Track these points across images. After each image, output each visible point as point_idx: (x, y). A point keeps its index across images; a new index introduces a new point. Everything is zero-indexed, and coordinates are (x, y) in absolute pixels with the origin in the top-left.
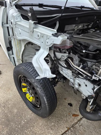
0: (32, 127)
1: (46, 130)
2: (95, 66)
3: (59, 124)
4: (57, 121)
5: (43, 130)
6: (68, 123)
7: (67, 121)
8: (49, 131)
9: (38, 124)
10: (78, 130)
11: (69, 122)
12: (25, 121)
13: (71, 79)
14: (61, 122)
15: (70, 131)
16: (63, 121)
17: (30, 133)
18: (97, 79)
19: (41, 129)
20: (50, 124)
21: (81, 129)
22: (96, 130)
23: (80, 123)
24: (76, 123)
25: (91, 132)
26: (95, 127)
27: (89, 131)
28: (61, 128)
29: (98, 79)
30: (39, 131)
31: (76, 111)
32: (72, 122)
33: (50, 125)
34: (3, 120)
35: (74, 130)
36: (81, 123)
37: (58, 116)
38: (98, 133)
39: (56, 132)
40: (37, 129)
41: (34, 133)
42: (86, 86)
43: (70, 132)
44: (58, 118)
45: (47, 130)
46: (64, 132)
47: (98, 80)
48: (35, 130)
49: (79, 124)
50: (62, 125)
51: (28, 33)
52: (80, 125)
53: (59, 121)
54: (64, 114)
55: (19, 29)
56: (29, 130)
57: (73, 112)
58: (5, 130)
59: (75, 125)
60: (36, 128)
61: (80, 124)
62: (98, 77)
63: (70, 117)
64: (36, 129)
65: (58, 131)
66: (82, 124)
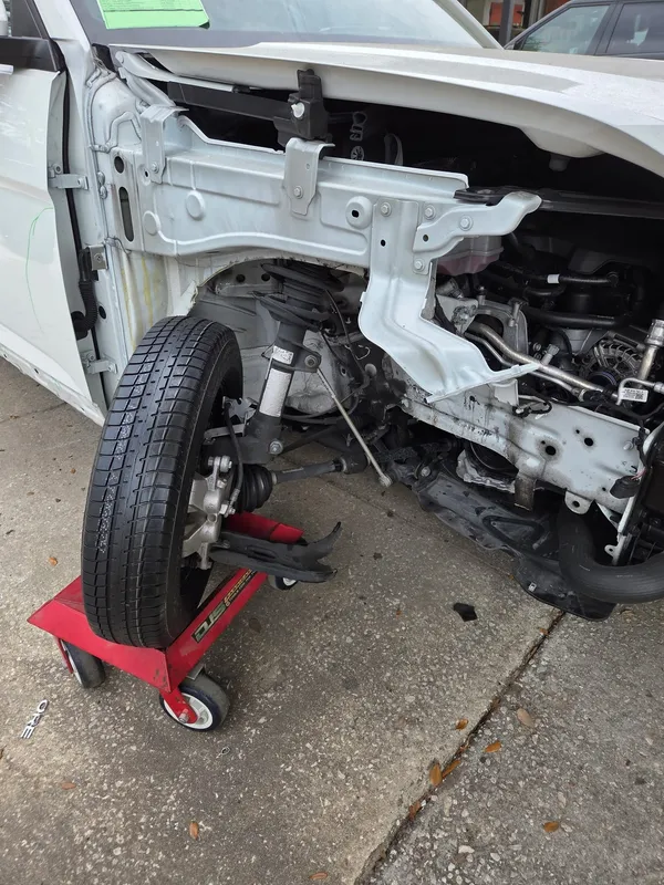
0: (307, 739)
1: (389, 734)
2: (606, 347)
3: (441, 694)
4: (429, 682)
5: (371, 740)
6: (485, 675)
7: (474, 670)
8: (405, 736)
9: (336, 719)
10: (540, 697)
11: (488, 671)
12: (262, 720)
13: (493, 438)
14: (447, 682)
15: (503, 710)
16: (455, 676)
17: (308, 768)
18: (641, 397)
19: (360, 738)
20: (395, 702)
21: (554, 689)
22: (619, 677)
23: (538, 663)
24: (523, 668)
25: (603, 692)
26: (616, 665)
27: (592, 687)
28: (458, 708)
29: (646, 393)
30: (352, 751)
31: (502, 614)
32: (501, 669)
33: (399, 710)
34: (134, 748)
35: (522, 699)
36: (543, 663)
37: (424, 658)
38: (636, 687)
39: (441, 731)
40: (340, 742)
41: (331, 764)
42: (589, 442)
43: (507, 715)
44: (426, 666)
45: (393, 733)
46: (479, 719)
47: (645, 400)
48: (330, 750)
49: (535, 669)
50: (458, 691)
51: (272, 210)
52: (545, 674)
53: (435, 681)
54: (451, 642)
55: (195, 193)
56: (301, 756)
57: (492, 625)
58: (169, 794)
59: (520, 676)
60: (332, 742)
61: (539, 671)
62: (645, 387)
63: (482, 650)
64: (334, 745)
65: (446, 722)
66: (549, 666)
